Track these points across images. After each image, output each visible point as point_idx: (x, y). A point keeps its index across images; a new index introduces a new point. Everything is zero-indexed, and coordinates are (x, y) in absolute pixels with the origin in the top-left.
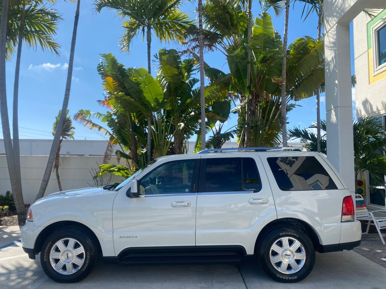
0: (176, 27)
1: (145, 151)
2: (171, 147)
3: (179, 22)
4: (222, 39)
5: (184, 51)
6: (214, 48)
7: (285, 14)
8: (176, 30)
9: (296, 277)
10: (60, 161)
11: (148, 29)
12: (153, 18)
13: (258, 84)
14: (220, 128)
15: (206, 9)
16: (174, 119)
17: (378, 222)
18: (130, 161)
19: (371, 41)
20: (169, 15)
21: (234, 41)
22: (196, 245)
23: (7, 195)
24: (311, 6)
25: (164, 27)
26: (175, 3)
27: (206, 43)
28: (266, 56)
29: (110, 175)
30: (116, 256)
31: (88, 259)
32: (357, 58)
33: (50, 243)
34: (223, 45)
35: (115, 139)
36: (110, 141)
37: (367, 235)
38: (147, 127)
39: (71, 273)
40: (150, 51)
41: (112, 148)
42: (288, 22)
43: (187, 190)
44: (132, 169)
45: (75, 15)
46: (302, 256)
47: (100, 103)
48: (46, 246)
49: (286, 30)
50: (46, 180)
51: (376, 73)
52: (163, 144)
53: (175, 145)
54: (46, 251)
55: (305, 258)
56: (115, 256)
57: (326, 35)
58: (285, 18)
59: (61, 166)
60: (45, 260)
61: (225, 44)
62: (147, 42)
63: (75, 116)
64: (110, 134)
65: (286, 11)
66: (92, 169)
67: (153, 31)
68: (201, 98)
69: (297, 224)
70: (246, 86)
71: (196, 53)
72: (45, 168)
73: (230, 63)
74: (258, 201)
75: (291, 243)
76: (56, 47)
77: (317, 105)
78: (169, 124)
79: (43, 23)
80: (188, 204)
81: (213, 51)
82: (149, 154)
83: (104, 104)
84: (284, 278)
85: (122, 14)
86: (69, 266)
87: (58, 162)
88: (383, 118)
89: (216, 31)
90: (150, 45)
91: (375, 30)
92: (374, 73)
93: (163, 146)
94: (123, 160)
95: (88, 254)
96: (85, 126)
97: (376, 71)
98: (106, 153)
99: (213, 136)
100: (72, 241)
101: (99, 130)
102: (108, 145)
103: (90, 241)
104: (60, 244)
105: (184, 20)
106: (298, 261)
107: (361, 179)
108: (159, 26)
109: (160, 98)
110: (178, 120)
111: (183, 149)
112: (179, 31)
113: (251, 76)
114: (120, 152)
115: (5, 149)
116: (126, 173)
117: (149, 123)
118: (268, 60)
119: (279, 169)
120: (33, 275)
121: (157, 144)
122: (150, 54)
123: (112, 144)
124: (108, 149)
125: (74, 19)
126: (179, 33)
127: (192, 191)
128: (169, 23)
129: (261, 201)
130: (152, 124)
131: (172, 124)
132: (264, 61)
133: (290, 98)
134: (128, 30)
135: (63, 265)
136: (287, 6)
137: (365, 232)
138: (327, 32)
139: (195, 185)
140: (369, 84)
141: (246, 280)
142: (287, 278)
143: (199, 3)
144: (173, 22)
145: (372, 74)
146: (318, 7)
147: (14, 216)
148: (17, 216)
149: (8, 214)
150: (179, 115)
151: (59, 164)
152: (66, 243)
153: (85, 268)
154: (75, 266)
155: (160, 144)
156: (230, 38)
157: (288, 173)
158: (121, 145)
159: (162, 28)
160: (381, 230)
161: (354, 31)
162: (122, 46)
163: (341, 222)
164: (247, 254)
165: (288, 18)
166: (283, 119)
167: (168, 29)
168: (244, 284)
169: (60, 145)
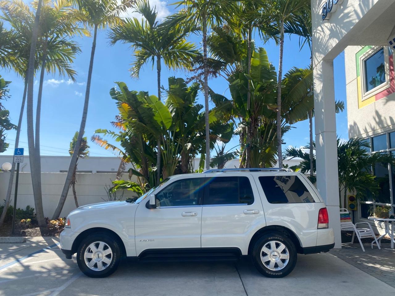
0: (184, 56)
1: (155, 169)
2: (178, 165)
3: (186, 51)
4: (225, 66)
5: (192, 78)
6: (217, 75)
7: (280, 48)
8: (183, 59)
9: (281, 273)
10: (77, 178)
11: (158, 58)
12: (162, 49)
13: (256, 110)
14: (222, 147)
15: (211, 40)
16: (181, 140)
17: (359, 233)
18: (141, 178)
19: (359, 69)
20: (177, 45)
21: (236, 67)
22: (202, 247)
23: (27, 209)
24: (304, 38)
25: (172, 56)
26: (182, 36)
27: (211, 70)
28: (264, 85)
29: (123, 191)
30: (138, 256)
31: (115, 259)
32: (348, 84)
33: (85, 245)
34: (227, 72)
35: (127, 158)
36: (123, 160)
37: (353, 245)
38: (157, 147)
39: (101, 269)
40: (160, 79)
41: (124, 166)
42: (283, 55)
43: (194, 203)
44: (142, 185)
45: (92, 46)
46: (287, 256)
47: (113, 124)
48: (82, 247)
49: (281, 62)
50: (65, 195)
51: (364, 98)
52: (171, 163)
53: (182, 164)
54: (81, 252)
55: (289, 257)
56: (136, 257)
57: (315, 68)
58: (280, 52)
59: (77, 183)
60: (81, 259)
61: (228, 71)
62: (157, 71)
63: (92, 137)
64: (124, 154)
65: (281, 46)
66: (106, 186)
67: (162, 61)
68: (206, 122)
69: (283, 231)
70: (246, 110)
71: (202, 80)
72: (63, 184)
73: (232, 91)
74: (252, 212)
75: (277, 245)
76: (74, 74)
77: (310, 128)
78: (177, 145)
79: (62, 52)
80: (195, 214)
81: (217, 77)
82: (158, 171)
83: (117, 126)
84: (272, 274)
85: (135, 46)
86: (100, 264)
87: (75, 179)
88: (370, 139)
89: (220, 59)
90: (160, 74)
91: (363, 60)
92: (362, 98)
93: (171, 164)
94: (134, 177)
95: (115, 254)
96: (101, 146)
97: (364, 97)
98: (119, 170)
99: (217, 156)
100: (102, 244)
101: (114, 150)
102: (121, 163)
103: (117, 244)
104: (92, 246)
105: (191, 49)
106: (283, 261)
107: (353, 195)
108: (168, 55)
109: (169, 122)
110: (185, 140)
111: (189, 167)
112: (186, 60)
113: (251, 102)
114: (132, 170)
115: (31, 167)
116: (137, 189)
117: (159, 143)
118: (265, 89)
119: (276, 186)
120: (69, 273)
121: (166, 162)
122: (160, 81)
123: (124, 162)
124: (120, 167)
125: (91, 49)
126: (186, 61)
127: (198, 203)
128: (177, 52)
129: (253, 212)
130: (162, 144)
131: (179, 144)
132: (261, 90)
133: (286, 122)
134: (139, 58)
135: (95, 263)
136: (282, 41)
137: (351, 242)
138: (316, 66)
139: (200, 198)
140: (359, 108)
141: (241, 276)
142: (274, 274)
143: (204, 40)
144: (180, 51)
145: (361, 100)
146: (310, 40)
147: (37, 228)
148: (39, 228)
149: (30, 227)
150: (186, 136)
151: (76, 180)
152: (97, 246)
153: (113, 265)
154: (104, 264)
155: (169, 163)
156: (233, 65)
157: (284, 189)
158: (133, 163)
159: (171, 58)
160: (361, 239)
161: (345, 59)
162: (133, 73)
163: (318, 229)
164: (243, 254)
165: (282, 52)
166: (278, 140)
167: (176, 57)
168: (240, 279)
169: (76, 163)
